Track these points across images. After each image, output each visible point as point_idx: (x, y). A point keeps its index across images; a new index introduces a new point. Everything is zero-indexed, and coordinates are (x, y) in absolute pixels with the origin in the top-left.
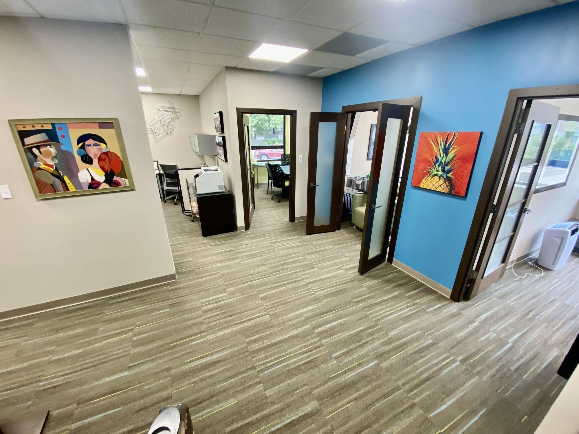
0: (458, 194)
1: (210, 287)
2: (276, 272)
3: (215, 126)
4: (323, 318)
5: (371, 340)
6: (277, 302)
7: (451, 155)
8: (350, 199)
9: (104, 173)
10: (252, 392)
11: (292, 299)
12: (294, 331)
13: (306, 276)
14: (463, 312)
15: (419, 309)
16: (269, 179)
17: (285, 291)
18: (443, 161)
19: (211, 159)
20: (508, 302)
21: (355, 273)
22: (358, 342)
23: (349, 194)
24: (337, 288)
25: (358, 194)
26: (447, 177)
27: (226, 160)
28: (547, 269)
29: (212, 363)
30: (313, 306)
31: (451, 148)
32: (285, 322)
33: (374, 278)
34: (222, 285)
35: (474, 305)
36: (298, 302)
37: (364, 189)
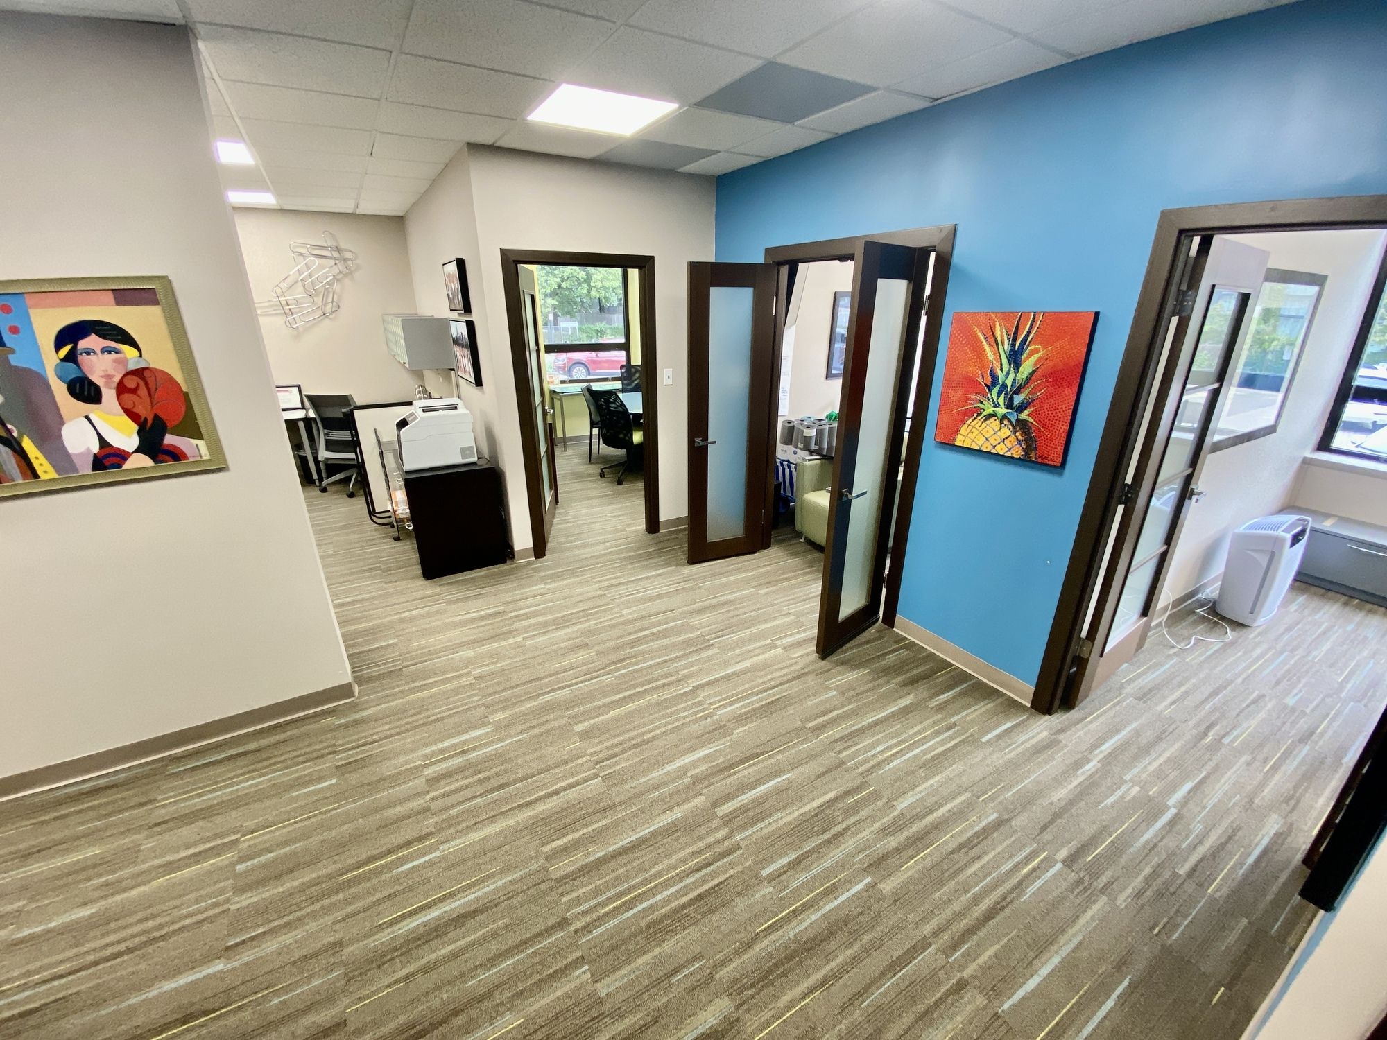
0: (1045, 461)
1: (447, 714)
2: (614, 663)
3: (448, 295)
4: (736, 777)
5: (854, 824)
6: (621, 744)
7: (1027, 367)
8: (791, 472)
9: (135, 427)
10: (562, 989)
11: (658, 732)
12: (663, 817)
13: (692, 669)
14: (1061, 737)
15: (963, 737)
16: (592, 428)
17: (640, 710)
18: (1009, 383)
19: (441, 379)
20: (1160, 708)
21: (808, 654)
22: (824, 831)
23: (788, 461)
24: (768, 696)
25: (809, 460)
26: (1018, 420)
27: (479, 382)
28: (1238, 625)
29: (453, 920)
30: (710, 746)
31: (1027, 352)
32: (642, 794)
33: (852, 665)
34: (475, 707)
35: (1086, 718)
36: (674, 738)
37: (821, 449)
